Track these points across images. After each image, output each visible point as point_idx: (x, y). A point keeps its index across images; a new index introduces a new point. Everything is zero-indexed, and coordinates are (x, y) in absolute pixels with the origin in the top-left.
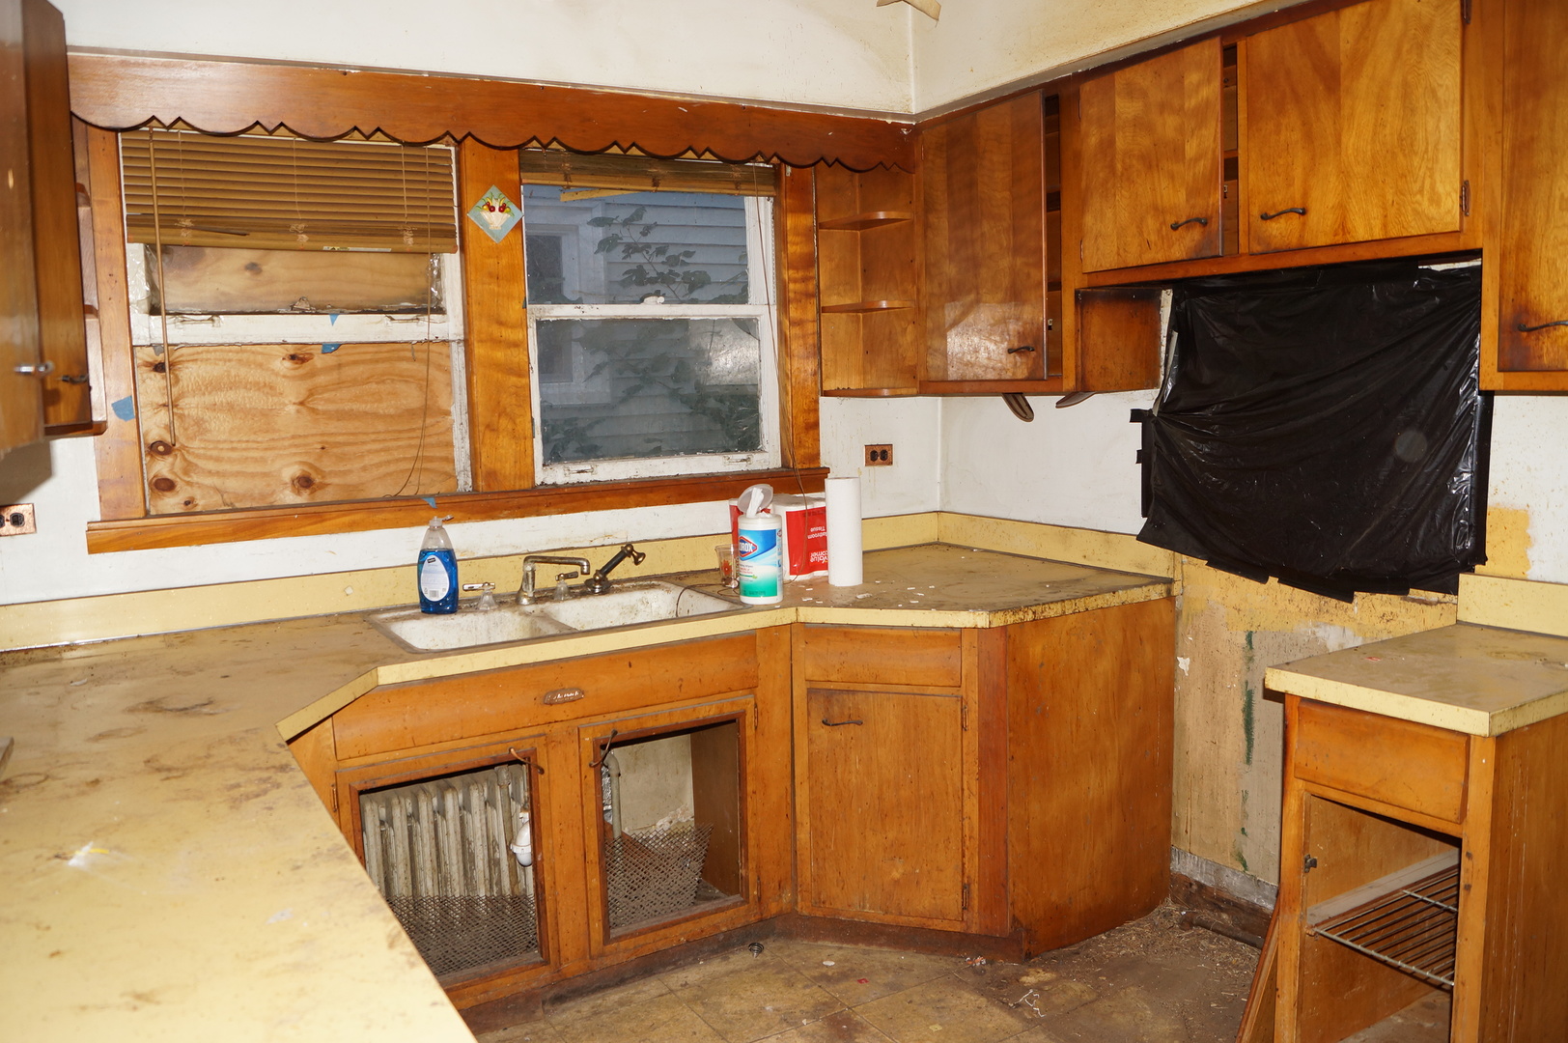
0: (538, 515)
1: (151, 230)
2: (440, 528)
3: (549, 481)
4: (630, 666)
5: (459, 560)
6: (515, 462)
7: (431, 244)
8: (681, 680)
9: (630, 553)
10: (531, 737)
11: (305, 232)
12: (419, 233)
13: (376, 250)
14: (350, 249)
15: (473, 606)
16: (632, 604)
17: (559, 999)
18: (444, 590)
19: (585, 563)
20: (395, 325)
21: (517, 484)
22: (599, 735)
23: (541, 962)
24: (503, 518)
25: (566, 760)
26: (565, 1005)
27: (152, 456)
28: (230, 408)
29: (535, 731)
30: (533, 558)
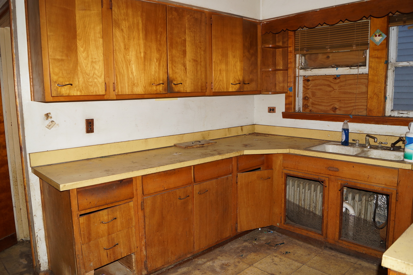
0: (383, 125)
1: (298, 51)
2: (347, 123)
3: (392, 115)
4: (353, 167)
5: (350, 132)
6: (377, 108)
7: (360, 48)
8: (369, 176)
9: (401, 140)
10: (325, 177)
11: (329, 48)
12: (357, 45)
13: (346, 51)
14: (340, 51)
15: (353, 145)
16: (399, 155)
17: (331, 249)
18: (344, 139)
19: (376, 139)
20: (352, 70)
21: (377, 115)
22: (343, 183)
23: (321, 234)
24: (372, 124)
25: (334, 187)
26: (332, 251)
27: (305, 100)
28: (320, 89)
29: (327, 176)
30: (368, 135)
